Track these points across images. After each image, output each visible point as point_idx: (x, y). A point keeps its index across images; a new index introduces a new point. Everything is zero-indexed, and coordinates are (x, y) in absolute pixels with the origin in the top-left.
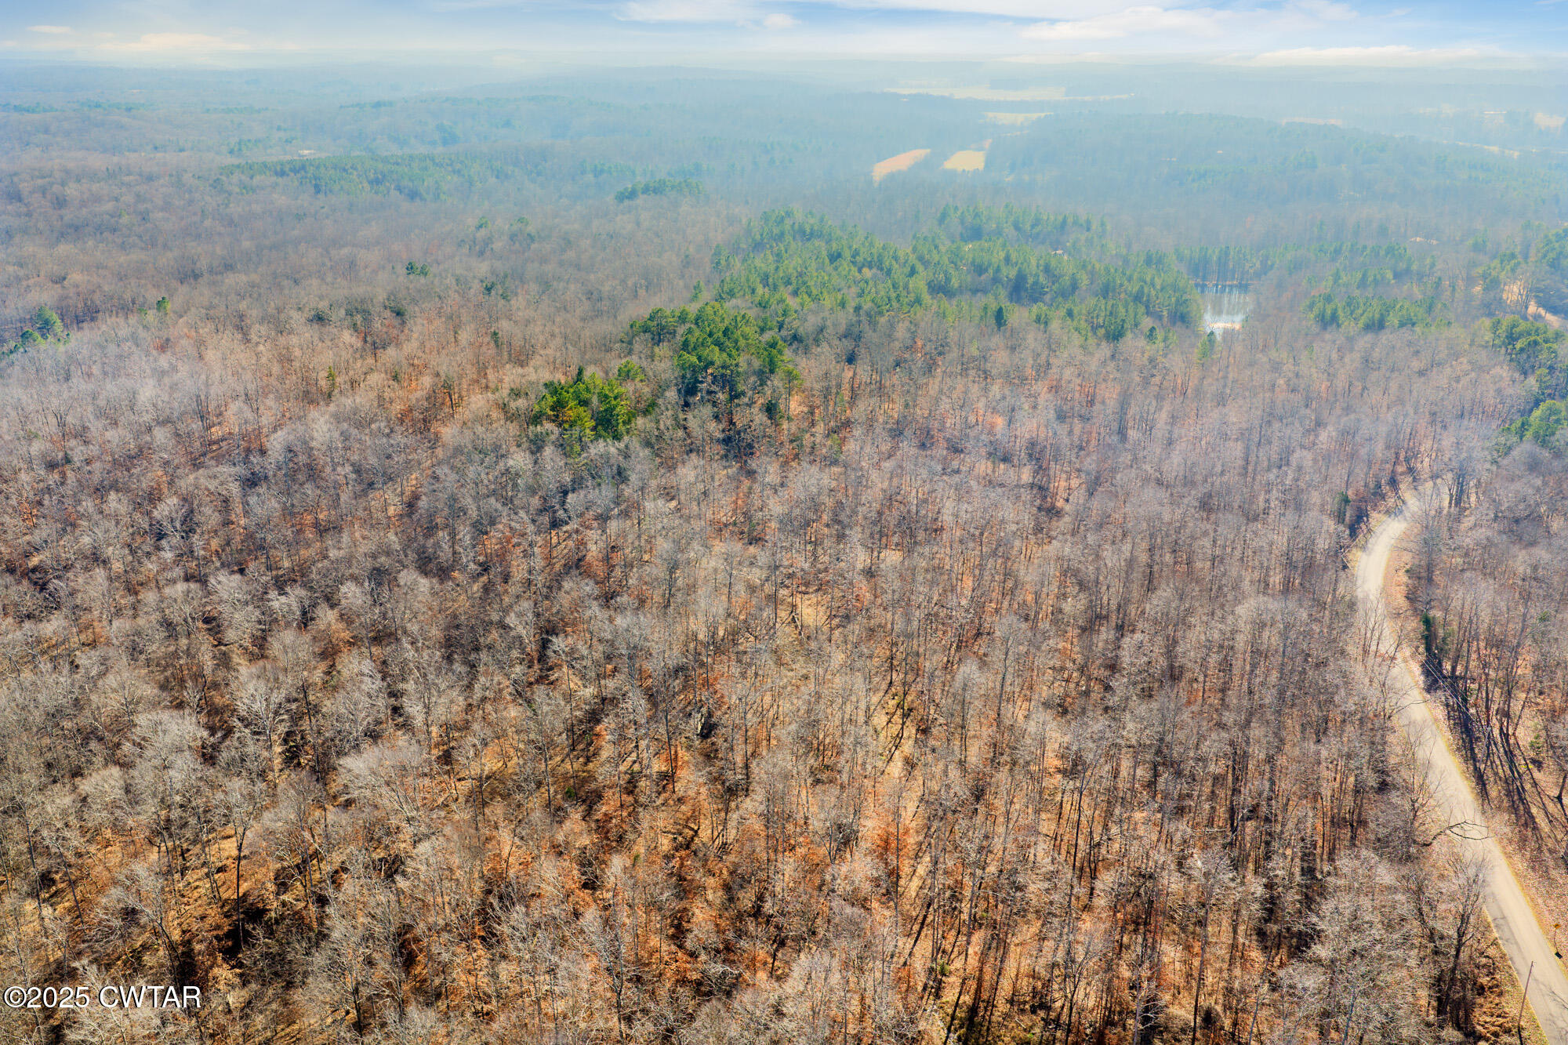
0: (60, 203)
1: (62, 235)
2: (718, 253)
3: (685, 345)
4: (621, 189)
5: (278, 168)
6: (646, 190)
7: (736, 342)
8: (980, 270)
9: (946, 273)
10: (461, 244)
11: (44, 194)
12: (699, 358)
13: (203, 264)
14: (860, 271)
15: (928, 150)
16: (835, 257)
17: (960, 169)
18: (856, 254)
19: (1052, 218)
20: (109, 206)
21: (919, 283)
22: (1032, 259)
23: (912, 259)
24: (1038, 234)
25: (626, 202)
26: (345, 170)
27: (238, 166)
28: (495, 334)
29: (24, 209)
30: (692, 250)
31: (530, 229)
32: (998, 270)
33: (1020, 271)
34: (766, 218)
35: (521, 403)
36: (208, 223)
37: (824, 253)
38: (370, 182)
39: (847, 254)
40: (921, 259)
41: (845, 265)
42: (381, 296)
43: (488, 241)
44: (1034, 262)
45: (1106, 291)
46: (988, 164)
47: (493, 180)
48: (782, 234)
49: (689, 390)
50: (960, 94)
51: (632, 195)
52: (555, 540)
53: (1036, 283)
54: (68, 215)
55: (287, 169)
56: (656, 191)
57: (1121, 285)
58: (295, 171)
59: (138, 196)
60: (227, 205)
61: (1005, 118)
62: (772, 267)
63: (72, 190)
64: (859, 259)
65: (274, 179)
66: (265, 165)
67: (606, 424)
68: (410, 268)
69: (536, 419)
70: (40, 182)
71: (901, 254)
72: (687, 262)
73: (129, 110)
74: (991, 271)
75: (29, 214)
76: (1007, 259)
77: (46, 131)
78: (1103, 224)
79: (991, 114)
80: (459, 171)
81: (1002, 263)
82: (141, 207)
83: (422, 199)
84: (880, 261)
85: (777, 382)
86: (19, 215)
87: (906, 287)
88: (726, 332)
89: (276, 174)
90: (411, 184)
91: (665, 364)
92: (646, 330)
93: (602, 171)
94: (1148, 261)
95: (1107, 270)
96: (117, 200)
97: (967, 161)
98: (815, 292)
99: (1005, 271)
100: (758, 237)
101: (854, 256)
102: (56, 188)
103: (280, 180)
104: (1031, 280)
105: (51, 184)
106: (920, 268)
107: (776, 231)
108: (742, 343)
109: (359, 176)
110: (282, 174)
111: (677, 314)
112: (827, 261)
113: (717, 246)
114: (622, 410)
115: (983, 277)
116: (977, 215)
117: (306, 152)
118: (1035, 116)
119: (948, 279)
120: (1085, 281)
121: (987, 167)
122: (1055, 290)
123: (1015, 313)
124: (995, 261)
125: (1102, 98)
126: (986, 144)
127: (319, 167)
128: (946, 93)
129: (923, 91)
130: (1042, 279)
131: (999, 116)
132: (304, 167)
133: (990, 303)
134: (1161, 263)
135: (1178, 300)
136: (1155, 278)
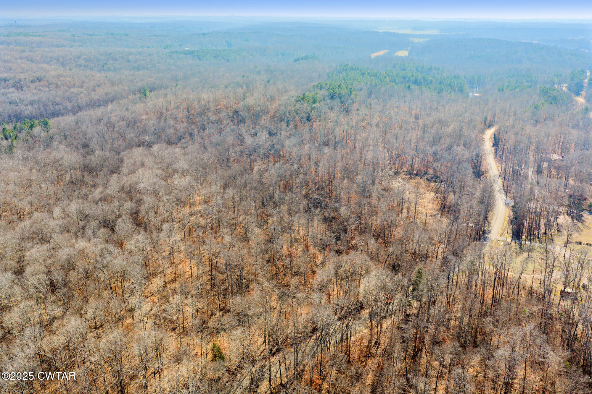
3: (329, 89)
6: (302, 59)
7: (342, 88)
8: (404, 78)
9: (395, 78)
10: (251, 72)
12: (333, 91)
14: (370, 77)
15: (389, 50)
16: (363, 74)
17: (400, 56)
19: (427, 67)
21: (387, 80)
22: (420, 76)
23: (385, 75)
24: (422, 71)
25: (297, 62)
31: (271, 69)
32: (409, 78)
33: (416, 78)
34: (341, 65)
35: (294, 98)
37: (360, 73)
38: (214, 57)
40: (388, 75)
41: (366, 75)
45: (440, 83)
46: (409, 54)
48: (347, 69)
49: (332, 98)
50: (401, 32)
51: (298, 60)
53: (420, 82)
56: (305, 59)
57: (444, 82)
58: (190, 53)
61: (416, 40)
64: (370, 74)
66: (181, 52)
67: (314, 102)
70: (120, 55)
71: (382, 73)
73: (127, 35)
74: (407, 78)
76: (413, 76)
78: (443, 69)
79: (412, 39)
81: (411, 76)
84: (376, 75)
85: (353, 96)
87: (384, 81)
88: (339, 86)
90: (226, 58)
92: (318, 86)
94: (455, 77)
95: (441, 78)
97: (403, 53)
99: (411, 78)
100: (340, 70)
101: (368, 74)
104: (419, 81)
106: (387, 76)
107: (345, 68)
109: (210, 55)
110: (186, 54)
111: (324, 84)
112: (361, 75)
113: (328, 73)
115: (405, 80)
116: (404, 65)
117: (187, 49)
118: (427, 40)
119: (395, 80)
120: (434, 81)
121: (409, 55)
122: (425, 83)
123: (413, 87)
124: (409, 76)
125: (453, 33)
126: (409, 48)
127: (197, 52)
128: (396, 32)
129: (388, 31)
130: (422, 81)
131: (415, 39)
132: (192, 52)
133: (407, 85)
134: (458, 78)
135: (460, 87)
136: (455, 81)
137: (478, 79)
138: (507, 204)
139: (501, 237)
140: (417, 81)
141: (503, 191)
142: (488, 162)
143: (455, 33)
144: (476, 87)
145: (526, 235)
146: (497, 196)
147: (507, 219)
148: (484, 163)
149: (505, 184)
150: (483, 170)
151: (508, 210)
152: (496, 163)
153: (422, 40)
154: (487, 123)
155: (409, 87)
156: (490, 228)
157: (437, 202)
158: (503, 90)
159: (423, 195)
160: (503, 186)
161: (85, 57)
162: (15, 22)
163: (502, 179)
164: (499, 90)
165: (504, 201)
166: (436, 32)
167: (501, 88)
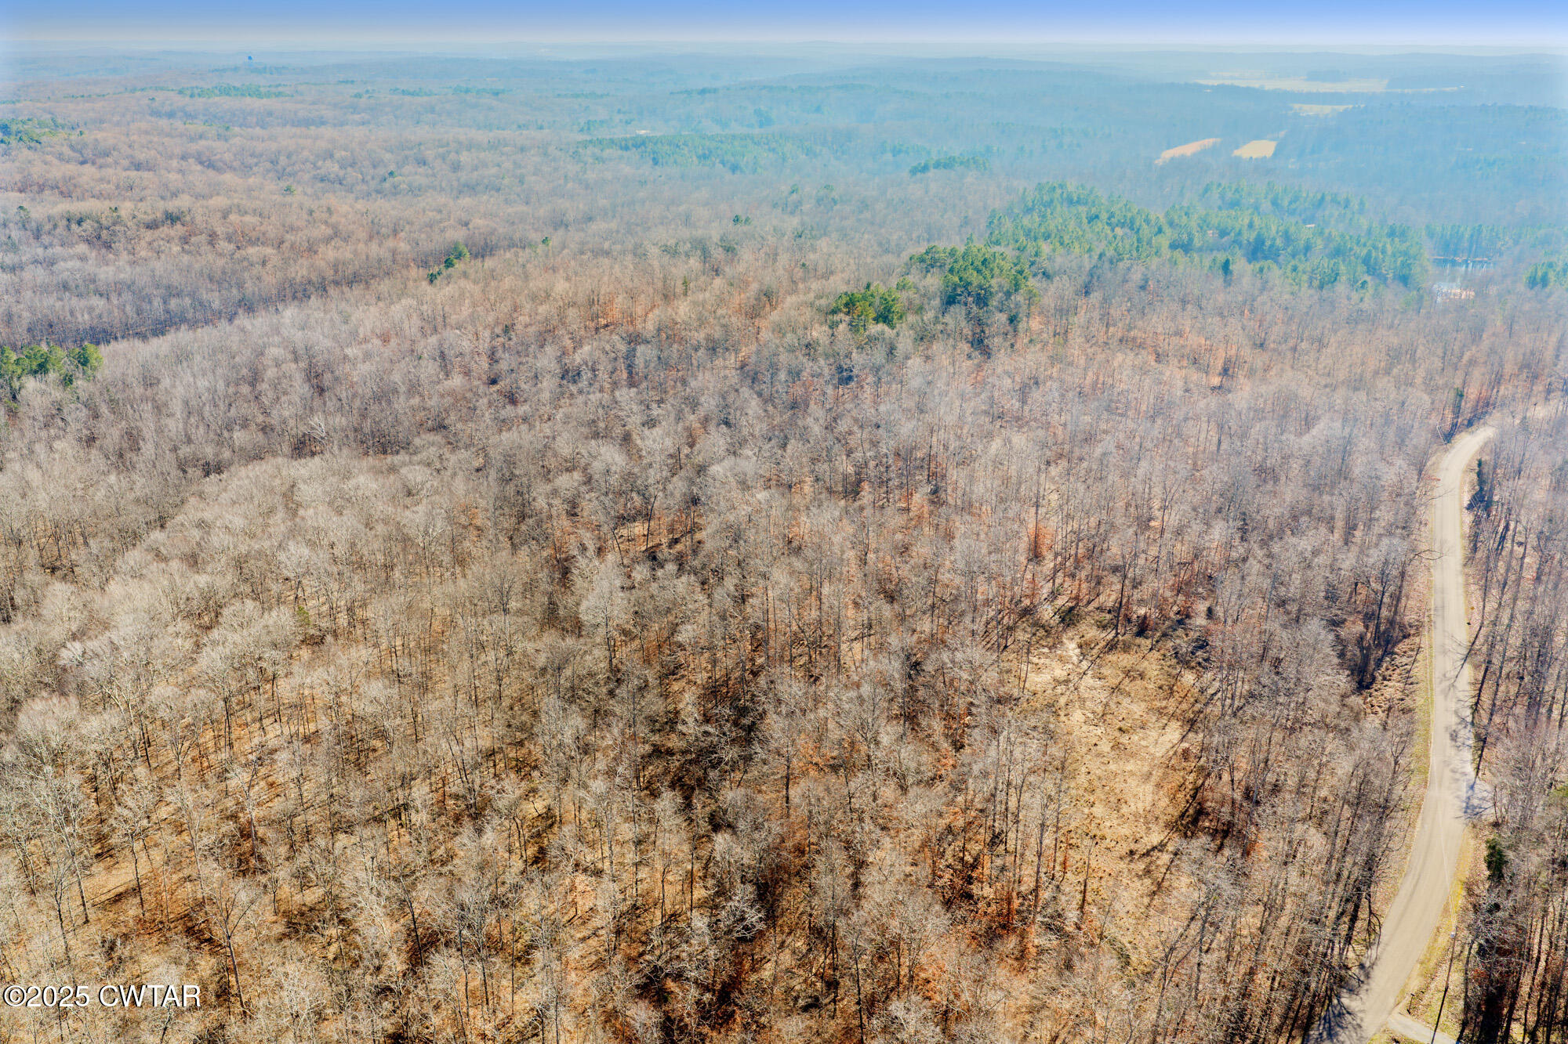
0: (456, 167)
1: (460, 192)
2: (993, 216)
3: (951, 271)
4: (915, 164)
5: (623, 143)
6: (937, 165)
7: (992, 270)
8: (1223, 233)
9: (1190, 234)
10: (775, 206)
11: (444, 159)
12: (961, 279)
13: (570, 216)
14: (1113, 230)
15: (1219, 140)
16: (1093, 218)
18: (1112, 216)
19: (1311, 195)
20: (494, 171)
21: (1164, 241)
23: (1162, 220)
24: (1295, 210)
25: (919, 175)
26: (678, 146)
27: (591, 141)
28: (804, 265)
29: (430, 172)
30: (970, 213)
31: (835, 194)
32: (1240, 233)
33: (1259, 235)
34: (1040, 187)
35: (823, 302)
36: (570, 185)
37: (1084, 216)
38: (699, 157)
39: (1104, 216)
40: (1170, 222)
41: (1100, 224)
42: (716, 238)
43: (799, 203)
44: (1274, 229)
45: (1338, 252)
47: (803, 157)
48: (1052, 201)
49: (950, 300)
50: (1270, 86)
51: (925, 169)
52: (841, 393)
53: (1272, 246)
54: (463, 176)
55: (630, 144)
56: (945, 166)
57: (1351, 249)
58: (636, 146)
59: (515, 163)
60: (585, 172)
61: (1311, 110)
62: (1036, 225)
63: (465, 157)
64: (1114, 220)
65: (620, 152)
66: (612, 141)
67: (884, 317)
68: (737, 220)
69: (834, 312)
70: (441, 150)
71: (1152, 217)
72: (966, 222)
73: (497, 94)
74: (1232, 234)
75: (434, 175)
76: (1251, 226)
77: (433, 111)
79: (1296, 106)
80: (774, 150)
81: (1245, 229)
82: (518, 172)
83: (742, 171)
84: (1132, 222)
85: (1019, 298)
86: (427, 176)
87: (1149, 243)
88: (984, 262)
89: (621, 148)
90: (732, 159)
91: (934, 282)
92: (922, 260)
93: (900, 151)
95: (1342, 236)
96: (499, 166)
97: (1260, 149)
98: (1066, 241)
99: (1246, 235)
100: (1030, 203)
101: (1109, 219)
102: (453, 156)
103: (625, 153)
104: (1268, 243)
105: (449, 152)
106: (1167, 229)
107: (1046, 198)
108: (997, 271)
109: (690, 151)
110: (627, 148)
111: (948, 250)
112: (1085, 221)
113: (994, 211)
114: (897, 308)
115: (1225, 239)
117: (643, 132)
118: (1341, 108)
119: (1191, 240)
120: (1319, 244)
121: (1275, 154)
122: (1289, 250)
123: (1241, 266)
124: (1237, 227)
125: (1426, 90)
126: (1282, 134)
127: (656, 144)
128: (1256, 85)
129: (1228, 82)
130: (1279, 242)
131: (1306, 107)
132: (643, 143)
133: (1221, 257)
134: (1403, 234)
135: (1403, 263)
136: (1388, 246)
137: (1472, 236)
138: (1472, 812)
139: (1408, 1020)
140: (1263, 243)
141: (1467, 735)
142: (1437, 577)
143: (1432, 90)
144: (1466, 262)
145: (1532, 1019)
146: (1435, 760)
147: (1460, 900)
148: (1418, 584)
149: (1486, 699)
150: (1410, 617)
151: (1472, 842)
152: (1467, 584)
153: (1327, 109)
154: (1467, 407)
155: (1226, 267)
156: (1373, 952)
157: (1177, 778)
158: (1545, 281)
159: (1135, 738)
160: (1475, 708)
161: (343, 153)
162: (250, 58)
163: (1477, 667)
164: (1532, 282)
165: (1464, 792)
166: (1376, 86)
167: (1540, 274)
